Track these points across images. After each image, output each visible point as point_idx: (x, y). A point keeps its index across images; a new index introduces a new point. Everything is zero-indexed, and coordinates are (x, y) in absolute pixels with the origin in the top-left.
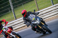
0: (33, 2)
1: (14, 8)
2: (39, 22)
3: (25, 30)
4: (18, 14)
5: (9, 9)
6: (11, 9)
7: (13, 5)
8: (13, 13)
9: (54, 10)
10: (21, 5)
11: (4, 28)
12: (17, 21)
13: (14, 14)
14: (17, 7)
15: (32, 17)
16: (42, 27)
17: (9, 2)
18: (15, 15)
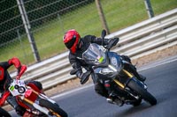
0: (90, 7)
1: (33, 26)
2: (116, 70)
3: (67, 93)
4: (44, 46)
5: (17, 29)
6: (23, 31)
7: (31, 17)
8: (30, 41)
9: (156, 31)
10: (55, 17)
11: (13, 84)
12: (43, 66)
13: (34, 45)
14: (40, 23)
15: (95, 53)
16: (127, 86)
17: (18, 8)
18: (35, 49)
